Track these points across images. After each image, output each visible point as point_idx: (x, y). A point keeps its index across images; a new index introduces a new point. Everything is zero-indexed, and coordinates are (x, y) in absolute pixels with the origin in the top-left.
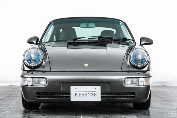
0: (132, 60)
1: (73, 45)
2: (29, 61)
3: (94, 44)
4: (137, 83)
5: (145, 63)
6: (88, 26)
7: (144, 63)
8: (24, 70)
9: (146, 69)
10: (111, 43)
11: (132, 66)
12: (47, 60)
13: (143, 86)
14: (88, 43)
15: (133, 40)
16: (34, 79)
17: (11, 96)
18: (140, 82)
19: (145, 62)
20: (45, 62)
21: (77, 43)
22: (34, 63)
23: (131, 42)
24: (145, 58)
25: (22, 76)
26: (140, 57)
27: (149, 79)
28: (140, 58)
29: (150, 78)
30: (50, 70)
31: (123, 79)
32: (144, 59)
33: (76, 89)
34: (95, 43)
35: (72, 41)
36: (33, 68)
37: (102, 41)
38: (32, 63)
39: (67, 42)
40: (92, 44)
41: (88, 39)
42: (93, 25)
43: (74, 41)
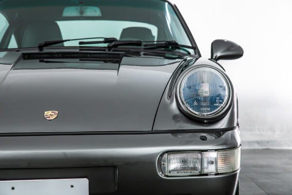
0: (183, 100)
1: (38, 60)
3: (93, 57)
4: (198, 166)
5: (221, 107)
6: (82, 12)
7: (218, 107)
9: (222, 124)
10: (137, 54)
11: (184, 118)
13: (216, 174)
14: (76, 55)
15: (195, 48)
18: (205, 165)
19: (221, 103)
21: (47, 55)
23: (189, 53)
24: (222, 93)
26: (206, 90)
27: (233, 154)
28: (206, 92)
29: (236, 150)
31: (156, 155)
32: (219, 96)
33: (13, 188)
34: (95, 55)
35: (37, 51)
37: (113, 51)
40: (87, 57)
41: (78, 45)
42: (95, 11)
43: (41, 50)
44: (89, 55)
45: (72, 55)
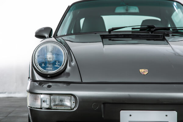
1: (108, 39)
2: (43, 65)
6: (127, 10)
8: (34, 80)
10: (168, 35)
12: (73, 64)
16: (52, 97)
17: (9, 115)
20: (70, 66)
21: (114, 36)
22: (51, 69)
25: (31, 92)
30: (80, 81)
33: (130, 115)
34: (144, 36)
35: (107, 33)
36: (49, 78)
38: (49, 68)
39: (98, 34)
40: (139, 37)
41: (131, 30)
42: (135, 9)
43: (110, 33)
44: (140, 36)
45: (130, 36)
